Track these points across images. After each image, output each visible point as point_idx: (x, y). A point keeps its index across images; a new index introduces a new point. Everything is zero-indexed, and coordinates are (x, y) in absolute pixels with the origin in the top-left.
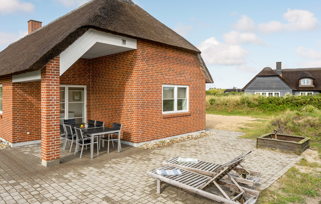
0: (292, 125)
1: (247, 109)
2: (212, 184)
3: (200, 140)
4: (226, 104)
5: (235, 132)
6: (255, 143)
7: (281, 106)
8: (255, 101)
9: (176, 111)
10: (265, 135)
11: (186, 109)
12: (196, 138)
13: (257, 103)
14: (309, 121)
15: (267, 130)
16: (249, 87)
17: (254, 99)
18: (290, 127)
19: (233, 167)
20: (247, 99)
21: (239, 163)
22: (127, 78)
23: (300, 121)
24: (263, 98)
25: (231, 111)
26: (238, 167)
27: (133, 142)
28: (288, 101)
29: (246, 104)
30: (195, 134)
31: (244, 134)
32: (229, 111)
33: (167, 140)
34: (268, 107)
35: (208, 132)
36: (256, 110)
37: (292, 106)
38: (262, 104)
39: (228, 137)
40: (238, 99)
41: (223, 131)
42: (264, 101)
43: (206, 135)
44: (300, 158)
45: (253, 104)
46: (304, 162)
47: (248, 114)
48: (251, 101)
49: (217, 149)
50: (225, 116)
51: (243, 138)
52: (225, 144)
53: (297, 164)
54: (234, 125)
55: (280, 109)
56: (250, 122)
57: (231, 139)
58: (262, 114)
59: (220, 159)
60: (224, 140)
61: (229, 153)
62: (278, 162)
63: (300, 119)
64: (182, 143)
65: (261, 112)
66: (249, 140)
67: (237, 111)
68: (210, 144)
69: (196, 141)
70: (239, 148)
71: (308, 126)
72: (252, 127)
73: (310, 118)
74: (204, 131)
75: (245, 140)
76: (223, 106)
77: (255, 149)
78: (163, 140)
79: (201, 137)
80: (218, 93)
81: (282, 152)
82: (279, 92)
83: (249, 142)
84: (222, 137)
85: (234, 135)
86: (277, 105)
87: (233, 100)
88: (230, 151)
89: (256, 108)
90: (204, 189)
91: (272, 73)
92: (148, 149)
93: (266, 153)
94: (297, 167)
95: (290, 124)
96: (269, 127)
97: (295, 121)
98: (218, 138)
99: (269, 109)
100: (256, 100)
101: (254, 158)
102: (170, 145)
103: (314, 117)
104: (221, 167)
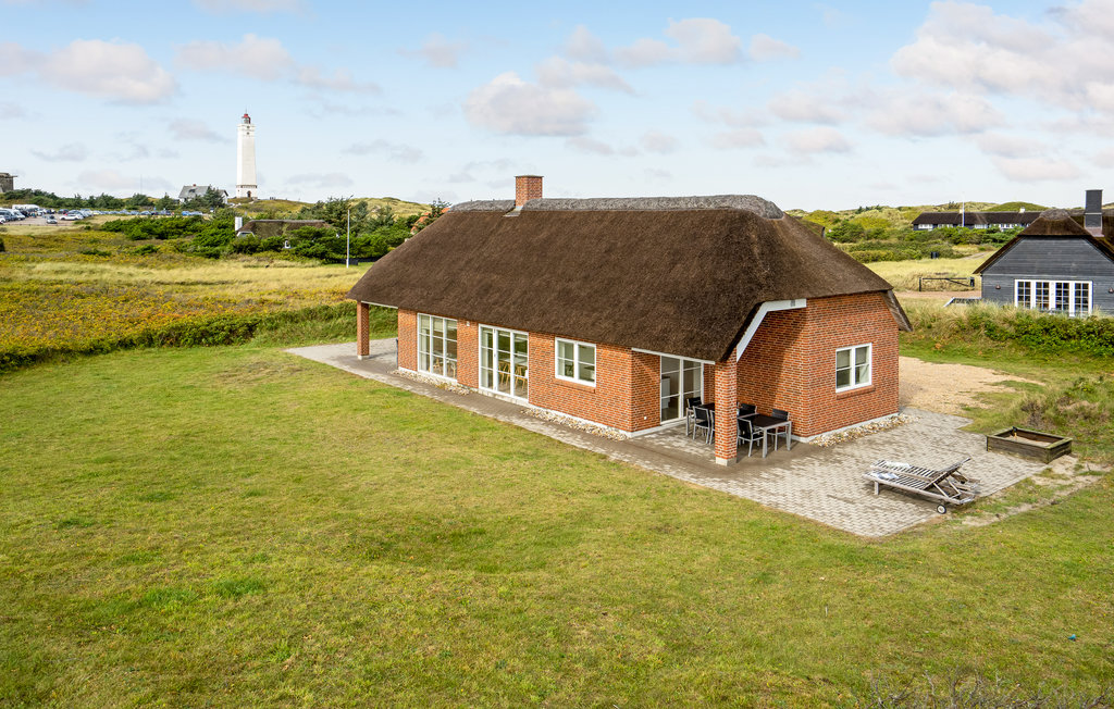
0: (1053, 414)
1: (983, 343)
2: (932, 486)
3: (894, 432)
4: (930, 327)
5: (952, 418)
6: (984, 443)
7: (1073, 342)
8: (1006, 326)
9: (852, 386)
10: (1001, 432)
11: (867, 382)
12: (886, 430)
13: (1011, 330)
14: (1082, 408)
15: (1012, 418)
16: (996, 264)
17: (1006, 320)
18: (1050, 417)
19: (950, 473)
20: (985, 318)
21: (956, 469)
22: (788, 344)
23: (1069, 408)
24: (1028, 317)
25: (944, 347)
26: (955, 473)
27: (799, 436)
28: (1093, 332)
29: (983, 331)
30: (882, 421)
31: (971, 422)
32: (938, 345)
33: (844, 431)
34: (1039, 343)
35: (902, 416)
36: (1010, 347)
37: (1101, 344)
38: (1026, 333)
39: (941, 428)
40: (962, 314)
41: (931, 414)
42: (1030, 328)
43: (901, 423)
44: (1046, 466)
45: (1002, 331)
46: (1048, 473)
47: (987, 357)
48: (999, 323)
49: (926, 451)
50: (929, 364)
51: (966, 431)
52: (937, 442)
53: (1036, 475)
54: (951, 397)
55: (1071, 350)
56: (988, 389)
57: (945, 432)
58: (1024, 361)
59: (932, 464)
60: (935, 435)
61: (945, 457)
62: (1010, 471)
63: (1068, 404)
64: (867, 438)
65: (1021, 354)
66: (977, 436)
67: (958, 347)
68: (912, 441)
69: (888, 435)
70: (958, 448)
71: (1081, 417)
72: (990, 403)
73: (1085, 403)
74: (896, 415)
75: (970, 436)
76: (920, 331)
77: (984, 451)
78: (838, 431)
79: (894, 427)
80: (889, 226)
81: (1024, 458)
82: (1090, 283)
83: (977, 440)
84: (932, 429)
85: (953, 423)
86: (1062, 339)
87: (949, 317)
88: (946, 454)
89: (1010, 343)
90: (926, 489)
91: (1068, 230)
92: (824, 446)
93: (1000, 459)
94: (1034, 478)
95: (1050, 412)
96: (1015, 413)
97: (1059, 407)
98: (924, 429)
99: (1041, 347)
100: (1011, 323)
101: (980, 465)
102: (852, 439)
103: (1093, 402)
104: (935, 474)
